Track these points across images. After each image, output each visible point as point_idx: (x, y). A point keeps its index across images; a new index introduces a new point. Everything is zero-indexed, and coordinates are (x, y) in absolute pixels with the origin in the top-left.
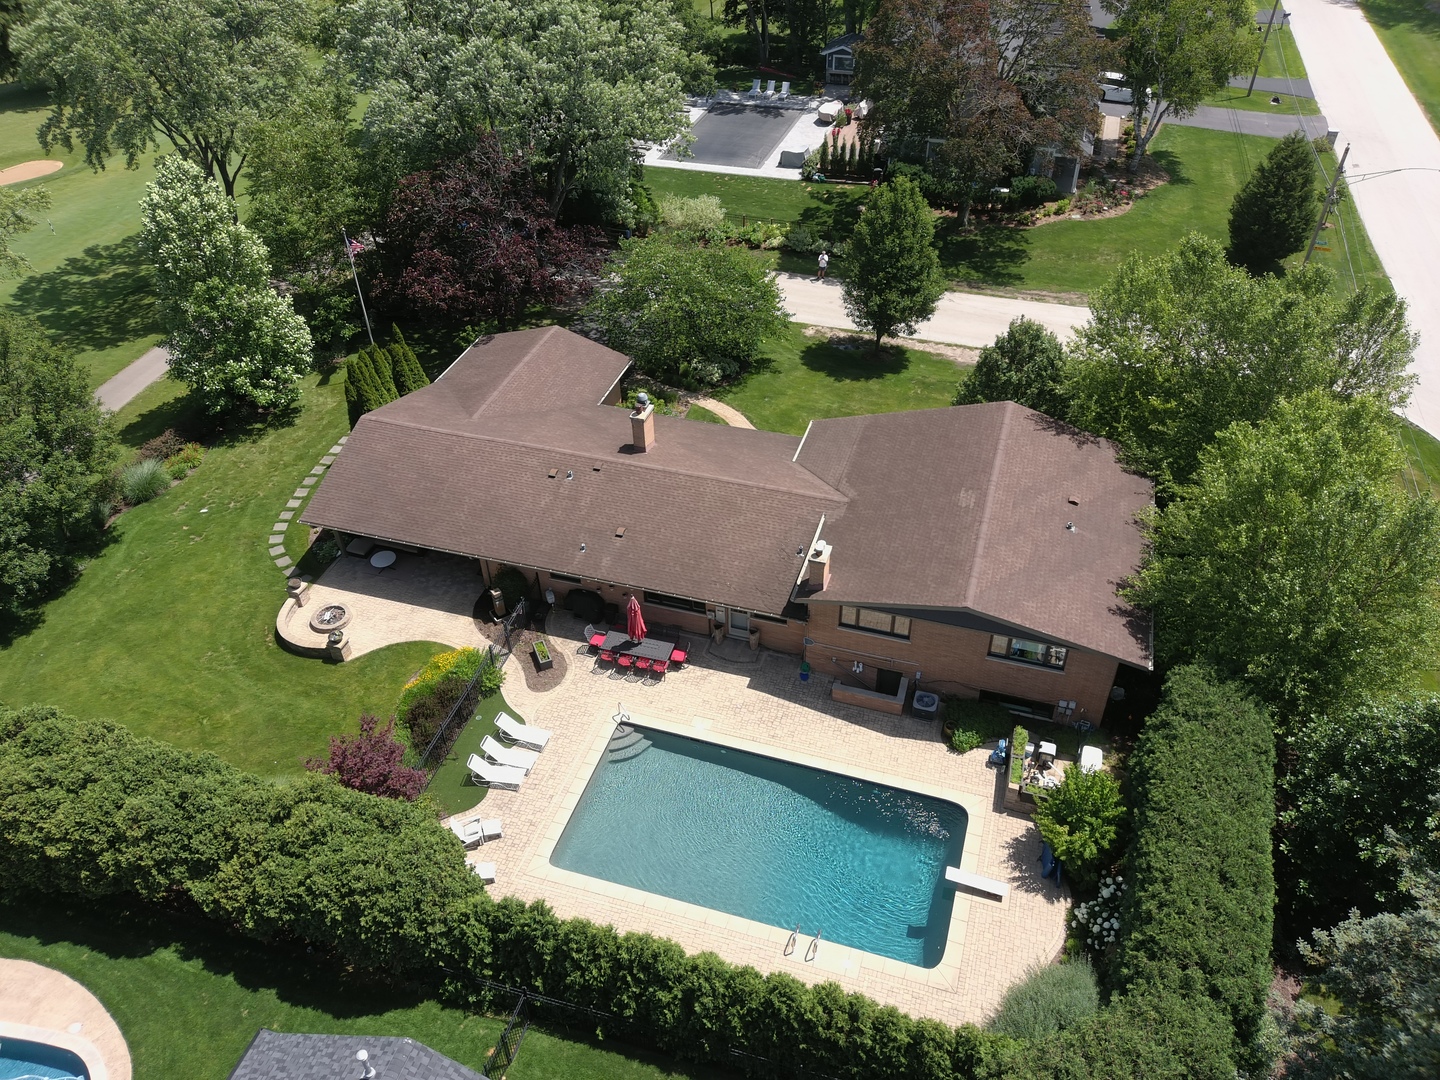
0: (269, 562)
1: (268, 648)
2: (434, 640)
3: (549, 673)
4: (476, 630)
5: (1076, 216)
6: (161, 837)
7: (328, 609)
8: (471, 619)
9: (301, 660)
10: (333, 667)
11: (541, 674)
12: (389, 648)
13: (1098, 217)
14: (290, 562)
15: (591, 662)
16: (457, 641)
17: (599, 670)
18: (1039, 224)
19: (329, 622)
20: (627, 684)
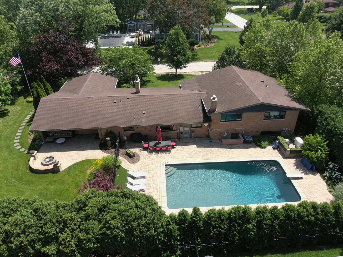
0: (17, 151)
1: (28, 174)
2: (90, 158)
3: (135, 158)
4: (103, 153)
5: (203, 47)
6: (30, 230)
7: (46, 158)
8: (100, 150)
9: (43, 175)
10: (57, 174)
11: (132, 159)
12: (75, 164)
13: (208, 46)
14: (25, 149)
15: (146, 152)
16: (98, 157)
17: (150, 154)
18: (196, 49)
19: (49, 162)
20: (161, 155)
